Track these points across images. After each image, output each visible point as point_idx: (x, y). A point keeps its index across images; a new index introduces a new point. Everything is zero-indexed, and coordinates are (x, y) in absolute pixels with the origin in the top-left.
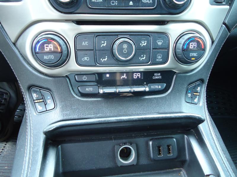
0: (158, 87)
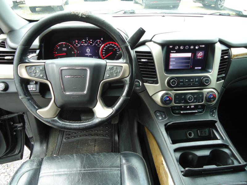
0: (200, 110)
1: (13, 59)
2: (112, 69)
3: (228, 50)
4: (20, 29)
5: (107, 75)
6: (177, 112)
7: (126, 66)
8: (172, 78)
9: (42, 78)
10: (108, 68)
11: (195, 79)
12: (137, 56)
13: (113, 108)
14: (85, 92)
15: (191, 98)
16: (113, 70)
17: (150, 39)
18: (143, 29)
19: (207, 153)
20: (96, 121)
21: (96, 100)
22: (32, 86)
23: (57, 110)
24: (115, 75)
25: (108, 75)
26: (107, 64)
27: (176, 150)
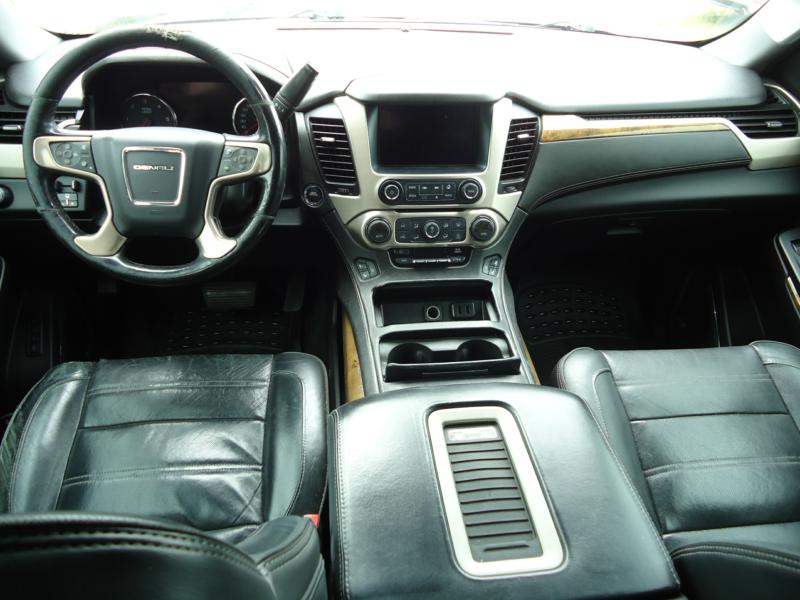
0: (458, 259)
1: (21, 132)
2: (234, 154)
3: (536, 119)
4: (38, 57)
5: (224, 167)
6: (404, 260)
7: (264, 149)
8: (391, 182)
9: (85, 168)
10: (228, 150)
11: (446, 185)
12: (314, 128)
13: (238, 240)
14: (177, 202)
15: (432, 228)
16: (237, 155)
17: (341, 89)
18: (311, 68)
19: (452, 345)
20: (202, 266)
21: (201, 221)
22: (67, 196)
23: (119, 239)
24: (241, 166)
25: (227, 168)
26: (227, 143)
27: (385, 339)
